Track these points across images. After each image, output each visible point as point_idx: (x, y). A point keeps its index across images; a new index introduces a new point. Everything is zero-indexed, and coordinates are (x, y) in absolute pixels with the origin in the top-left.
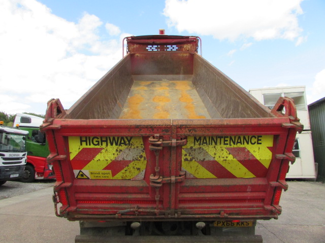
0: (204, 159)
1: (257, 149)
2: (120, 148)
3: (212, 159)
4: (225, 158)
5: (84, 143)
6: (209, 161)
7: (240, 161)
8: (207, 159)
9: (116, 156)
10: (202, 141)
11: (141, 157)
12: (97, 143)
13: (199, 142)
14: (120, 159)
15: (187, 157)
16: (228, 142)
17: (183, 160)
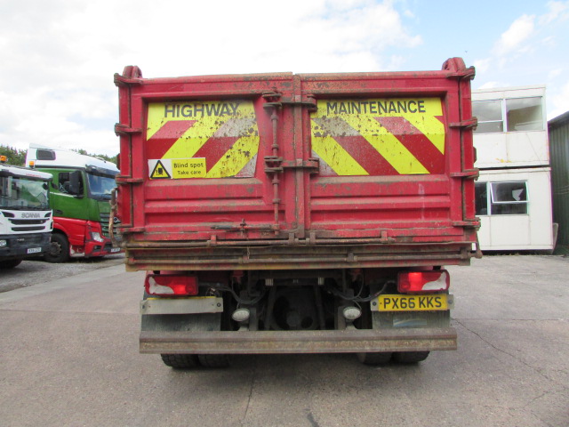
0: (344, 133)
1: (420, 120)
2: (222, 119)
3: (355, 134)
4: (376, 133)
5: (170, 114)
6: (352, 137)
7: (398, 137)
8: (348, 134)
9: (214, 130)
10: (338, 108)
11: (251, 131)
12: (188, 113)
13: (334, 109)
14: (221, 135)
15: (319, 130)
16: (376, 110)
17: (313, 135)
